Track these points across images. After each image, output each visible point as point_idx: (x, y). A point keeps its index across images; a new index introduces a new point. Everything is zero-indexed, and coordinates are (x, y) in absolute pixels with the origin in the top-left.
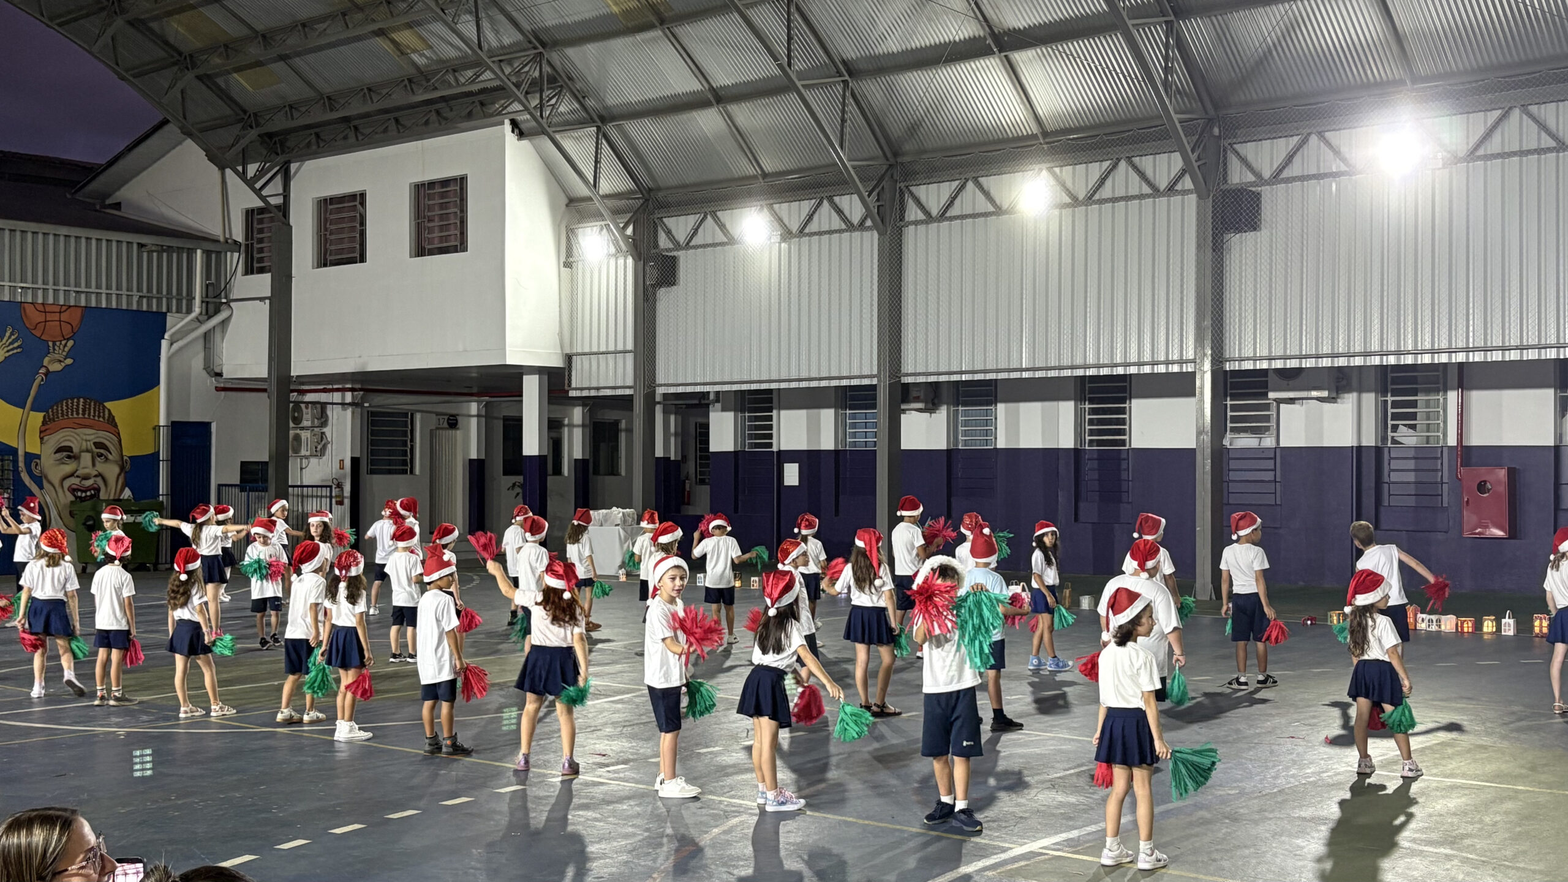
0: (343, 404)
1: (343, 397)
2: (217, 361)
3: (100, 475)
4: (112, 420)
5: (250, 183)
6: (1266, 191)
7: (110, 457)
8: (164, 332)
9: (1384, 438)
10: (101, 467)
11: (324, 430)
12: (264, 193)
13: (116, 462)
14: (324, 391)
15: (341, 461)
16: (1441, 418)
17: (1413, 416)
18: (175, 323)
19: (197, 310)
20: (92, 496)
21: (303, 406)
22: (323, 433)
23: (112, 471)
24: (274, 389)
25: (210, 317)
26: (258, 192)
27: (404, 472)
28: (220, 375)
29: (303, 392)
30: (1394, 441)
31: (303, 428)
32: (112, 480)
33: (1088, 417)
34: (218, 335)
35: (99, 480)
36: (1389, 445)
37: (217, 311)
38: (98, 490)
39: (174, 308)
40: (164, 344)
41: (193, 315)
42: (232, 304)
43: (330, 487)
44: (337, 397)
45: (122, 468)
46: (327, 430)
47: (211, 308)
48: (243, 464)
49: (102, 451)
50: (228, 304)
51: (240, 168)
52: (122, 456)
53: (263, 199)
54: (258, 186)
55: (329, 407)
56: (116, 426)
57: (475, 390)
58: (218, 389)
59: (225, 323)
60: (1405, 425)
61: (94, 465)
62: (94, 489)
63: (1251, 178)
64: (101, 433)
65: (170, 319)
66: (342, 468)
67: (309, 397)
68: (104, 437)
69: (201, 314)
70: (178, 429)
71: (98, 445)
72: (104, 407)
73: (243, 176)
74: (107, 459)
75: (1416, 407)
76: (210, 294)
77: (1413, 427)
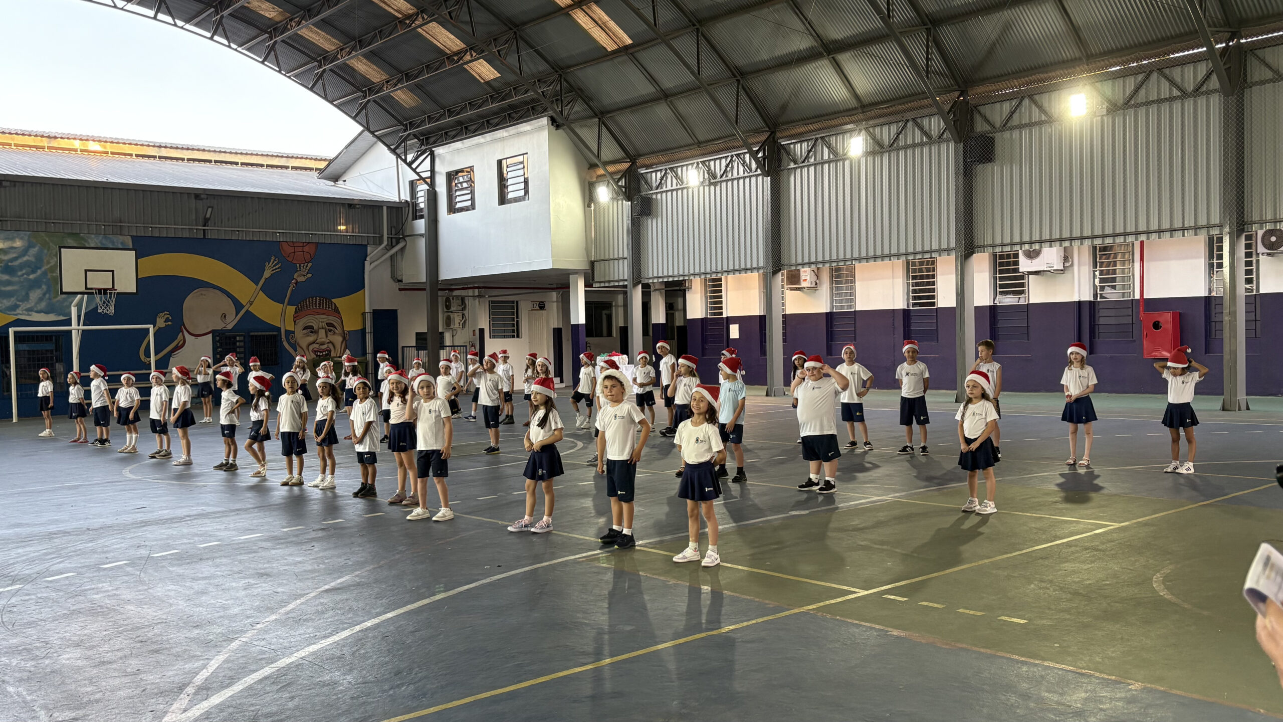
0: (473, 296)
1: (474, 293)
2: (399, 273)
3: (331, 342)
4: (336, 310)
5: (410, 165)
6: (998, 136)
7: (336, 331)
8: (367, 256)
9: (1095, 296)
10: (331, 337)
11: (464, 312)
12: (418, 170)
13: (340, 334)
14: (463, 289)
15: (474, 331)
16: (1131, 280)
17: (1114, 280)
18: (373, 252)
19: (385, 243)
20: (326, 355)
21: (451, 298)
22: (463, 314)
23: (338, 340)
24: (428, 288)
25: (393, 247)
26: (414, 170)
27: (513, 337)
28: (401, 281)
29: (452, 290)
30: (1102, 297)
31: (451, 312)
32: (338, 345)
33: (911, 288)
34: (399, 257)
35: (331, 346)
36: (1098, 300)
37: (398, 243)
38: (330, 351)
39: (372, 242)
40: (367, 263)
41: (383, 246)
42: (406, 238)
43: (466, 346)
44: (470, 292)
45: (344, 338)
46: (466, 312)
47: (394, 241)
48: (417, 333)
49: (331, 328)
50: (404, 238)
51: (403, 157)
52: (344, 331)
53: (418, 174)
54: (414, 166)
55: (466, 298)
56: (339, 313)
57: (555, 286)
58: (400, 290)
59: (403, 249)
60: (1108, 286)
61: (327, 336)
62: (327, 350)
63: (988, 128)
64: (331, 318)
65: (369, 249)
66: (474, 335)
67: (456, 293)
68: (332, 319)
69: (387, 245)
70: (376, 314)
71: (329, 324)
72: (332, 302)
73: (405, 161)
74: (335, 333)
75: (1115, 274)
76: (393, 232)
77: (1114, 287)
